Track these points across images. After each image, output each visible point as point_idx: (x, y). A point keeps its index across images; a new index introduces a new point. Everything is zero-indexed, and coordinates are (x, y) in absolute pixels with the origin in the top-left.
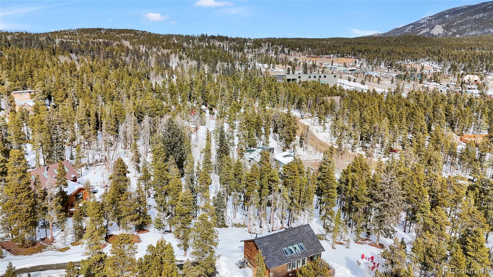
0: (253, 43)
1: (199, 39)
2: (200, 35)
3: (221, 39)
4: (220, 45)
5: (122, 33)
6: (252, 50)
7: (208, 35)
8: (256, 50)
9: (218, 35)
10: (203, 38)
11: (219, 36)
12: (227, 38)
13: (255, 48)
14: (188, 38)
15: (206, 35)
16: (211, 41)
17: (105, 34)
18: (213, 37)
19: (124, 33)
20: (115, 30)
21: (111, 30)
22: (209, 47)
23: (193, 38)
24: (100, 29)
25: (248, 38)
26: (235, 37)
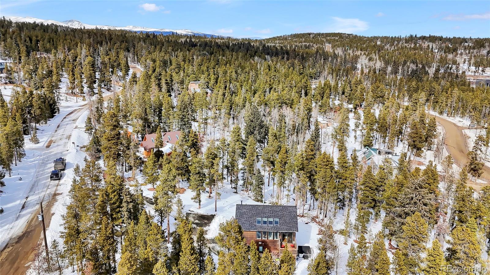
0: (474, 43)
1: (406, 39)
2: (408, 35)
3: (432, 39)
4: (428, 46)
5: (328, 36)
6: (469, 51)
7: (418, 36)
8: (475, 51)
9: (430, 35)
10: (411, 39)
11: (430, 37)
12: (441, 39)
13: (474, 48)
14: (393, 40)
15: (416, 36)
16: (420, 42)
17: (313, 38)
18: (423, 38)
19: (330, 36)
20: (323, 34)
21: (319, 34)
22: (415, 49)
23: (399, 39)
24: (309, 34)
25: (468, 37)
26: (452, 37)
